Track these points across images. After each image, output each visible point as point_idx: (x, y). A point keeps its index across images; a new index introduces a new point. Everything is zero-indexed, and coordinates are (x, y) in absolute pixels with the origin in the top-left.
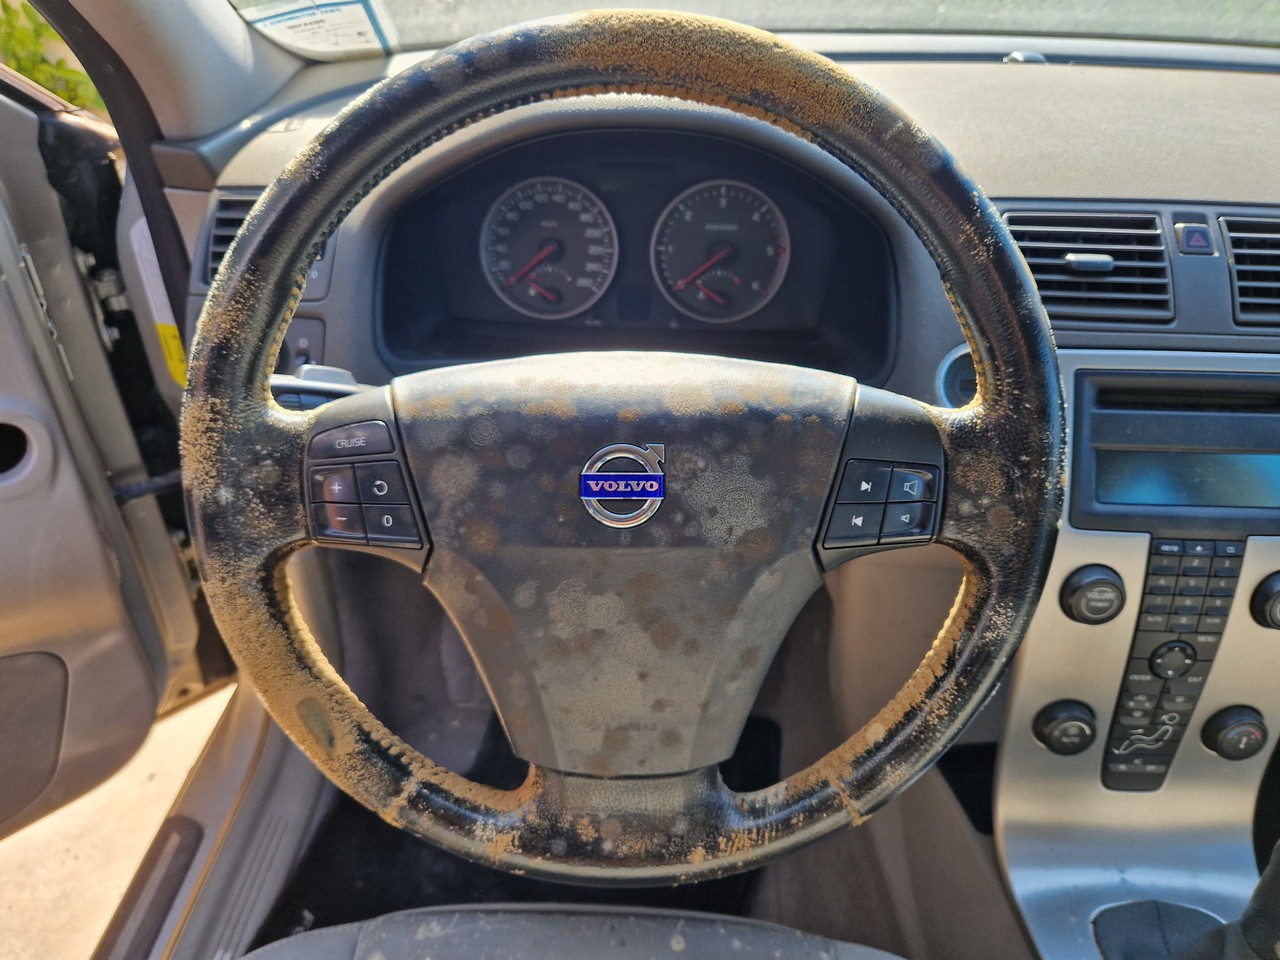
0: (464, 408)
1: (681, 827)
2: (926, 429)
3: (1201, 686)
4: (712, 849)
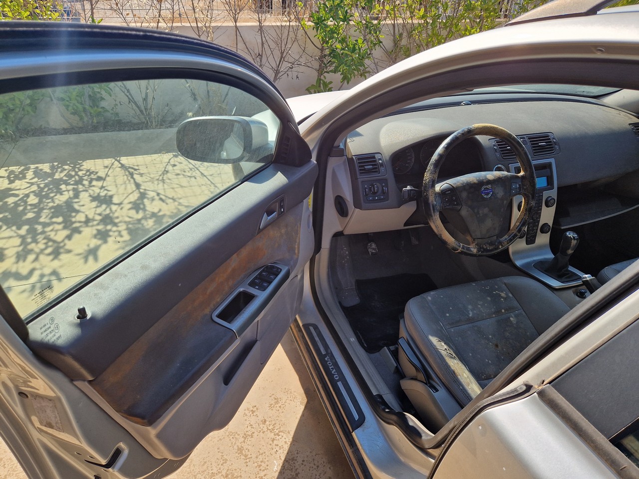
0: (463, 184)
1: (496, 244)
2: (518, 177)
3: (539, 220)
4: (502, 245)
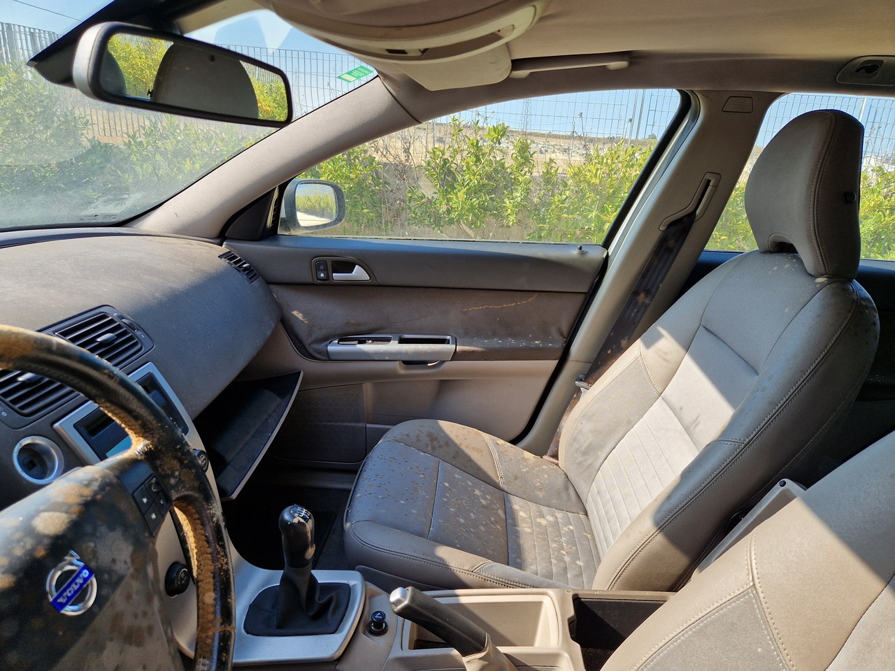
2: (132, 461)
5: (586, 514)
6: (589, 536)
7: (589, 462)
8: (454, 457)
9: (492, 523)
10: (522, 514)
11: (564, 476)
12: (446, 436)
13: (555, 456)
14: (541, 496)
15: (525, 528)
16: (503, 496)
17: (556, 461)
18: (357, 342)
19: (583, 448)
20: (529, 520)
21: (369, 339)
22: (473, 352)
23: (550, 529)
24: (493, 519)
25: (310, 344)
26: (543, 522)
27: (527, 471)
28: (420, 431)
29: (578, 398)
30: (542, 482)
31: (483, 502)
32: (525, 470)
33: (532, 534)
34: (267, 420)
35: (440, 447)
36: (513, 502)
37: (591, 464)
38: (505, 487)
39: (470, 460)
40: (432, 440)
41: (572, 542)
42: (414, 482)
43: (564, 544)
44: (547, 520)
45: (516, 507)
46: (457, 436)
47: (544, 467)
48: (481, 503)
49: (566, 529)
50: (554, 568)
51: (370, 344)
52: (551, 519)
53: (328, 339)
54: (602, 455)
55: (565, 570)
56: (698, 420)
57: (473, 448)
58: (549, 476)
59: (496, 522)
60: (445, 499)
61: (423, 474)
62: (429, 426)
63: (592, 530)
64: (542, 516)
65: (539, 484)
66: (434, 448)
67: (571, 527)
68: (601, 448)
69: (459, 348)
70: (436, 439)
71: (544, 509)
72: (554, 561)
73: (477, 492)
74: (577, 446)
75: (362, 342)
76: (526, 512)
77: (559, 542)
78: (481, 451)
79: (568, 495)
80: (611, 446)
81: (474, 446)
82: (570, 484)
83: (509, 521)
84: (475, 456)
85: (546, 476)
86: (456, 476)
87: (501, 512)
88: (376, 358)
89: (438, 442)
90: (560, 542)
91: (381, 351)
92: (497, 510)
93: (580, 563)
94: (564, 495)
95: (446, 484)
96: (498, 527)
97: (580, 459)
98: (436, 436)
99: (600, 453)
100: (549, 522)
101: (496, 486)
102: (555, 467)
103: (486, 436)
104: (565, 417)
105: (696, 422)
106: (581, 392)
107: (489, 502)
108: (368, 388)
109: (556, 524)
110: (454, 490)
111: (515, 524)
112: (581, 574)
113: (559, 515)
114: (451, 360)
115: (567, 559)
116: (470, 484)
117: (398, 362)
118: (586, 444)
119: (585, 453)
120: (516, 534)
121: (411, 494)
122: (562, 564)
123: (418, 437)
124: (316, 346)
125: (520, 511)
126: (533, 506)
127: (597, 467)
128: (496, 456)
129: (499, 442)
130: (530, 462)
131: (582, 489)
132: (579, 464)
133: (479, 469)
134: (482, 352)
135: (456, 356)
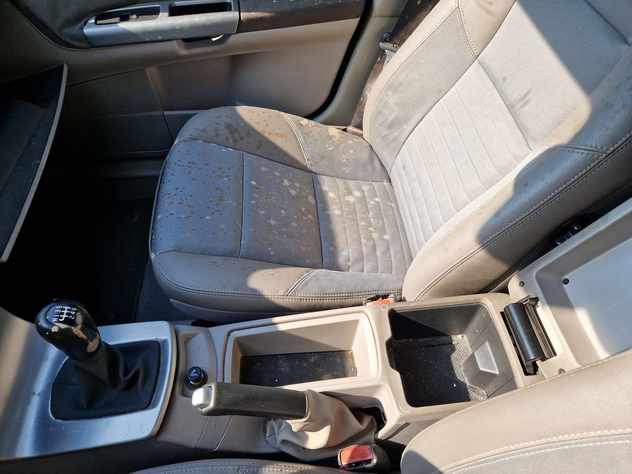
5: (390, 181)
6: (393, 205)
7: (395, 135)
8: (258, 147)
9: (304, 214)
10: (331, 195)
11: (369, 148)
12: (247, 126)
13: (360, 126)
14: (348, 171)
15: (335, 211)
16: (312, 179)
17: (360, 132)
18: (117, 19)
19: (388, 122)
20: (338, 201)
21: (133, 12)
22: (261, 19)
23: (358, 207)
24: (303, 209)
25: (60, 30)
26: (351, 199)
27: (333, 150)
28: (218, 123)
29: (382, 62)
30: (348, 158)
31: (293, 192)
32: (330, 149)
33: (341, 215)
34: (30, 142)
35: (242, 138)
36: (322, 182)
37: (396, 137)
38: (313, 169)
39: (275, 147)
40: (232, 132)
41: (379, 216)
42: (217, 189)
43: (372, 220)
44: (355, 197)
45: (325, 188)
46: (258, 123)
47: (350, 142)
48: (290, 193)
49: (372, 202)
50: (364, 249)
51: (135, 20)
52: (357, 194)
53: (81, 18)
54: (407, 128)
55: (374, 248)
56: (527, 98)
57: (277, 134)
58: (354, 151)
59: (308, 211)
60: (253, 202)
61: (227, 176)
62: (227, 116)
63: (395, 198)
64: (350, 193)
65: (345, 160)
66: (235, 141)
67: (377, 199)
68: (407, 120)
69: (244, 15)
70: (236, 130)
71: (351, 183)
72: (363, 241)
73: (286, 183)
74: (381, 119)
75: (125, 18)
76: (334, 192)
77: (367, 220)
78: (285, 136)
79: (373, 166)
80: (418, 118)
81: (277, 131)
82: (374, 155)
83: (319, 206)
84: (279, 142)
85: (351, 151)
86: (263, 169)
87: (311, 199)
88: (147, 39)
89: (239, 134)
90: (367, 218)
91: (150, 30)
92: (307, 197)
93: (387, 237)
94: (369, 166)
95: (253, 183)
96: (310, 216)
97: (385, 133)
98: (235, 126)
99: (405, 126)
100: (357, 198)
101: (304, 169)
102: (360, 140)
103: (288, 117)
104: (368, 85)
105: (525, 100)
106: (386, 55)
107: (298, 190)
108: (152, 72)
109: (363, 200)
110: (262, 187)
111: (326, 208)
112: (388, 249)
113: (365, 188)
114: (237, 33)
115: (375, 235)
116: (278, 174)
117: (175, 41)
118: (392, 117)
119: (390, 127)
120: (328, 219)
121: (217, 205)
122: (371, 242)
123: (216, 131)
124: (68, 31)
125: (329, 191)
126: (340, 183)
127: (403, 140)
128: (300, 138)
129: (302, 123)
130: (335, 139)
131: (387, 160)
132: (385, 137)
133: (285, 154)
134: (271, 18)
135: (243, 26)
